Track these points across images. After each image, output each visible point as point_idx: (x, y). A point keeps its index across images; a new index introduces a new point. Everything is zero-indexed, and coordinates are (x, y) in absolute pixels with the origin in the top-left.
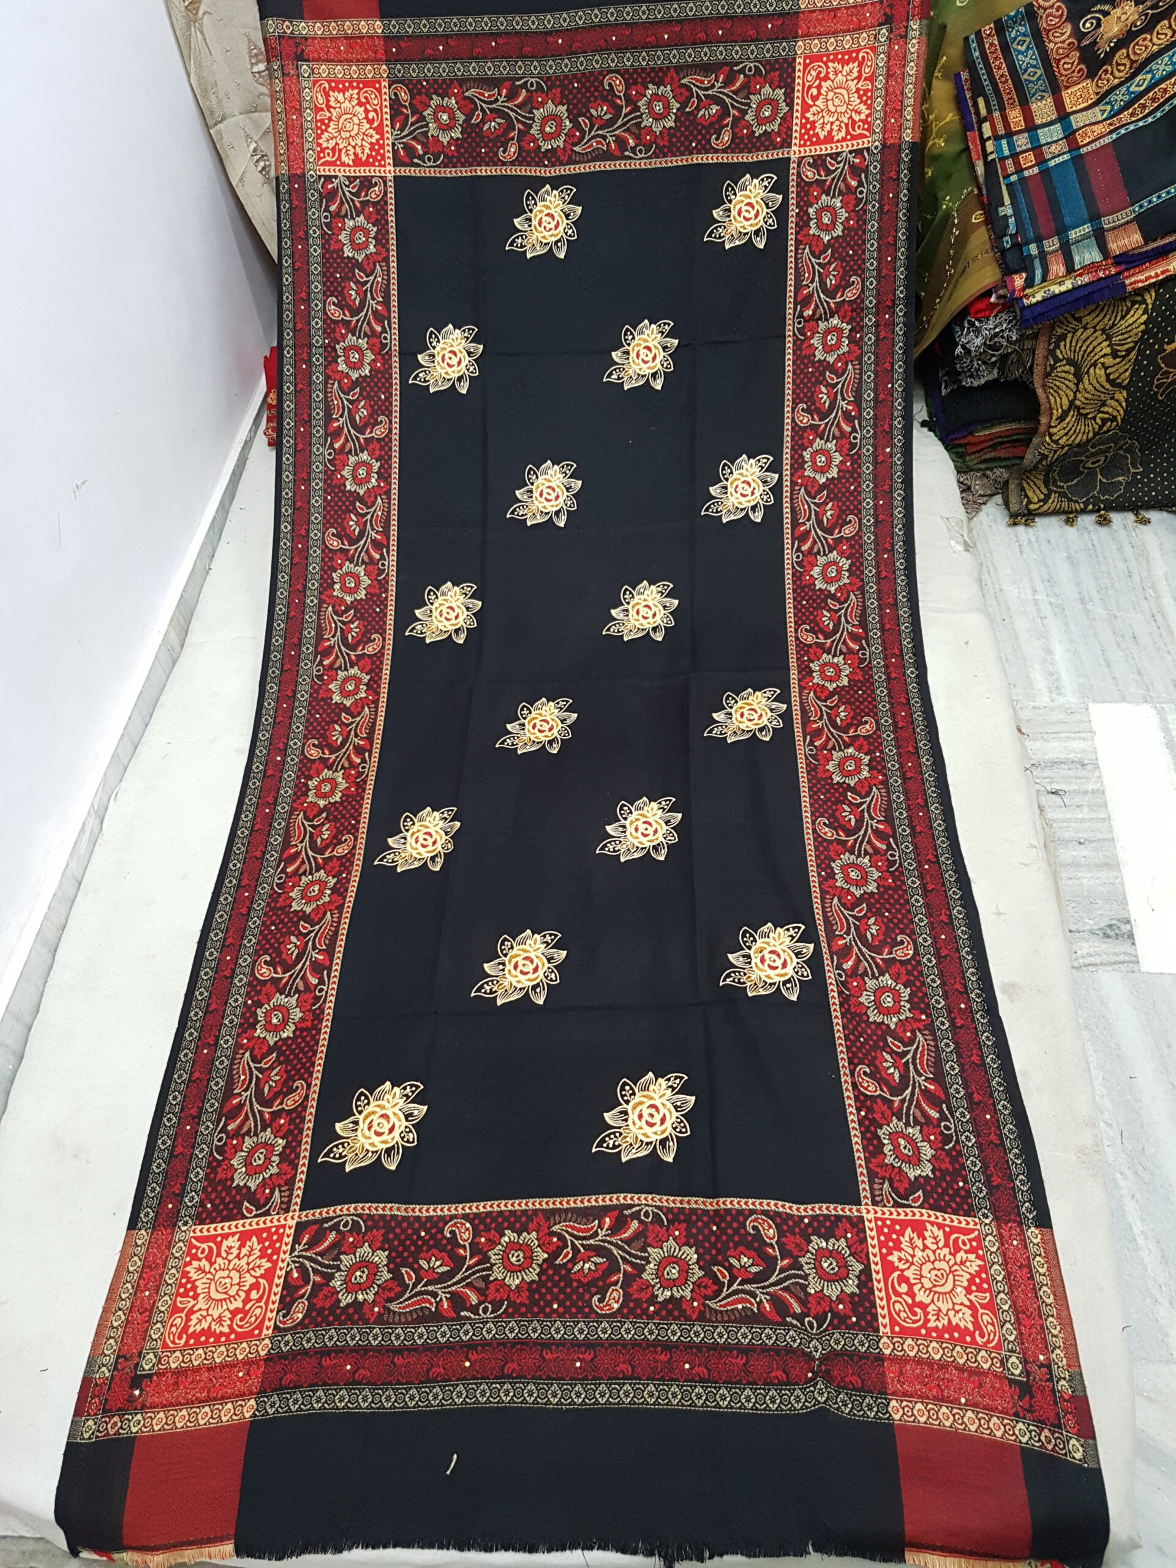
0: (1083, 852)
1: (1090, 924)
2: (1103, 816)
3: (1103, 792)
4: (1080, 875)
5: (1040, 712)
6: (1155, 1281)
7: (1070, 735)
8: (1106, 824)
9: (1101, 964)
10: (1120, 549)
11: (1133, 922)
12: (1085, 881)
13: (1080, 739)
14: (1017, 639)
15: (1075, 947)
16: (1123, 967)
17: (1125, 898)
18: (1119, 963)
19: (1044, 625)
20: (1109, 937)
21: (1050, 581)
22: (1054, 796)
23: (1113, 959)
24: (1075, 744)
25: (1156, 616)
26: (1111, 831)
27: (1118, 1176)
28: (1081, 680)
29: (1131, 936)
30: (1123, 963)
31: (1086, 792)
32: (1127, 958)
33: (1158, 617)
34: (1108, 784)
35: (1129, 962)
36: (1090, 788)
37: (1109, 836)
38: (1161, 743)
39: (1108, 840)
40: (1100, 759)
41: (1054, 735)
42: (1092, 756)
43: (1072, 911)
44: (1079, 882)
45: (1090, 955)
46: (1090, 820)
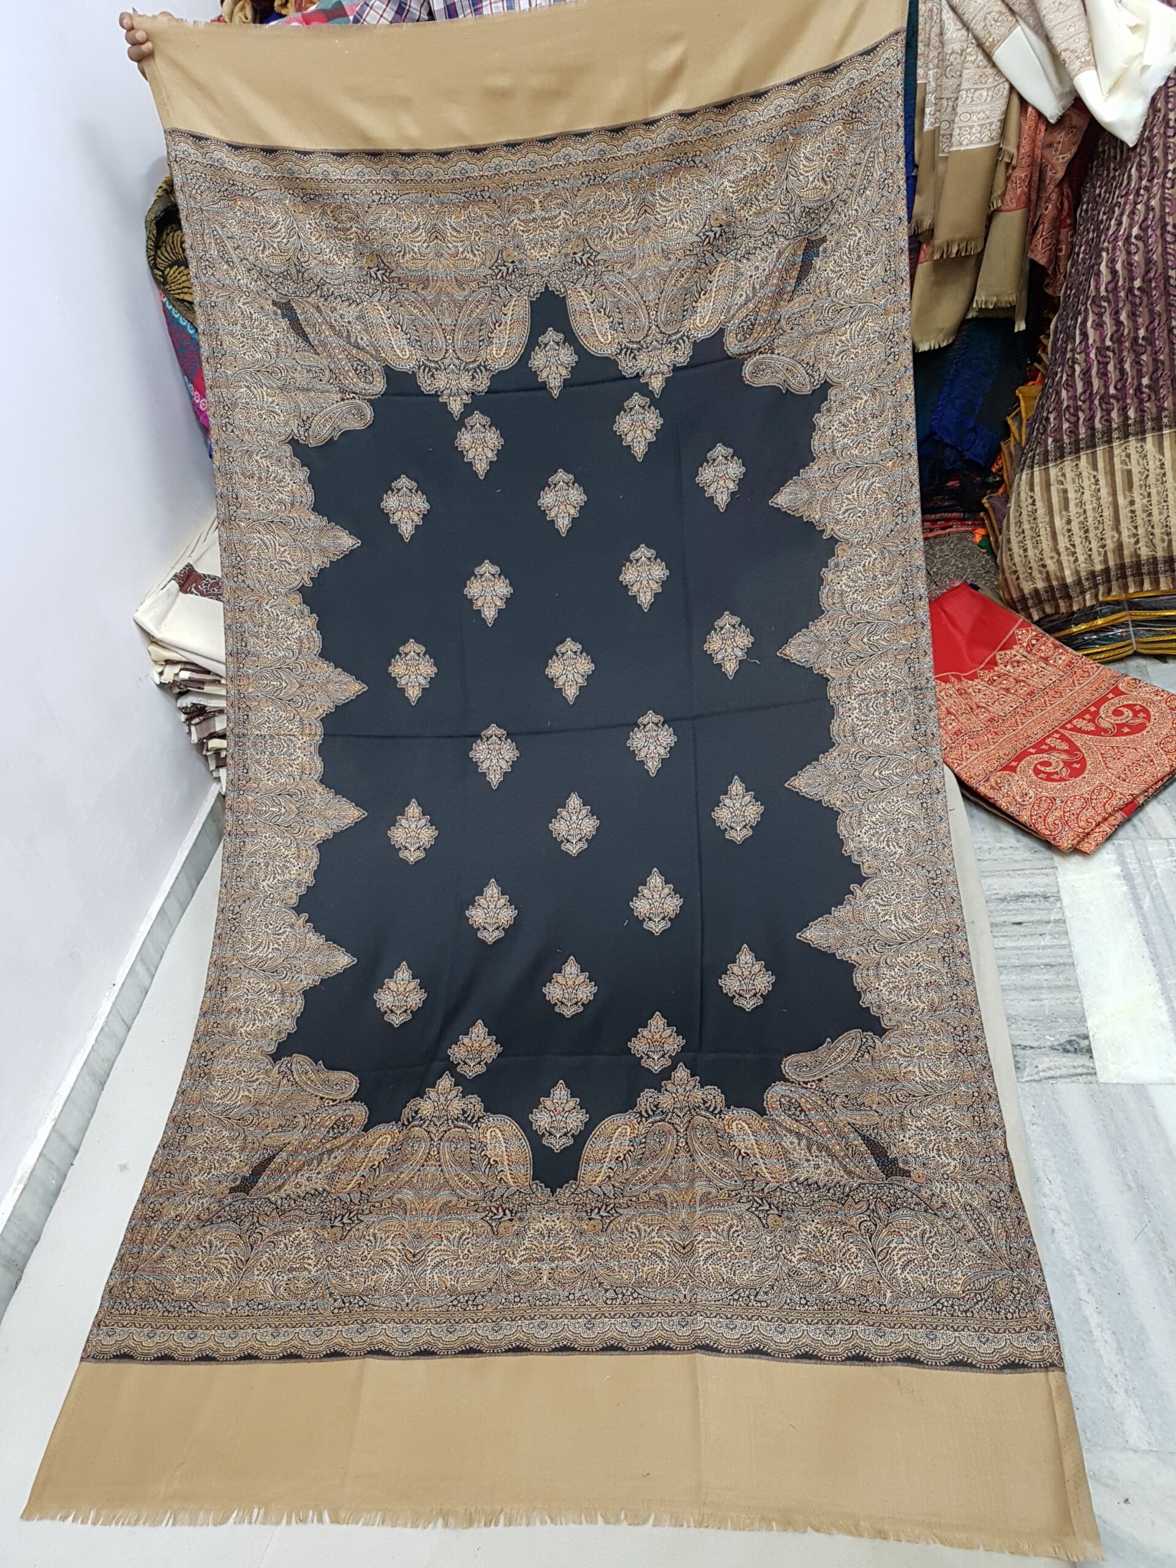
0: (1043, 977)
1: (1050, 1040)
2: (1064, 942)
3: (1065, 922)
4: (1042, 996)
5: (1007, 852)
6: (1111, 1370)
7: (1032, 871)
8: (1067, 950)
9: (1061, 1077)
11: (1091, 1038)
12: (1046, 1001)
13: (1043, 874)
15: (1036, 1062)
16: (1081, 1079)
17: (1084, 1016)
20: (1068, 1051)
22: (1015, 926)
23: (1072, 1071)
24: (1039, 879)
26: (1072, 956)
27: (1076, 1272)
29: (1089, 1050)
30: (1081, 1075)
31: (1048, 922)
32: (1085, 1071)
34: (1068, 914)
35: (1087, 1074)
36: (1052, 919)
37: (1070, 961)
38: (1119, 875)
39: (1069, 964)
40: (1062, 891)
41: (1018, 872)
42: (1055, 890)
43: (1034, 1030)
44: (1041, 1003)
45: (1050, 1069)
46: (1051, 947)
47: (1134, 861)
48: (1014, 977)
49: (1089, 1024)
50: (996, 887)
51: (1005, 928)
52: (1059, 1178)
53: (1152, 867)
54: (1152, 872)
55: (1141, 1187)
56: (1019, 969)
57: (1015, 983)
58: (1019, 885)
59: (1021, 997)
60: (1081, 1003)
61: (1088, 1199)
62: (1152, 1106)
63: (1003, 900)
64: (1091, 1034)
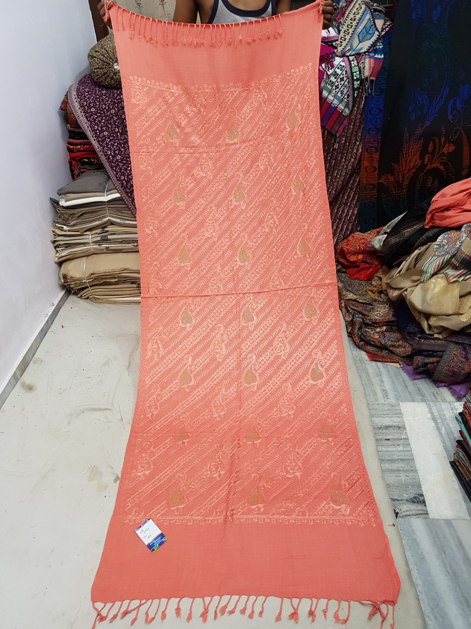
0: (401, 465)
1: (406, 496)
2: (408, 449)
3: (408, 439)
4: (401, 475)
5: (380, 406)
7: (393, 415)
8: (410, 453)
9: (412, 515)
12: (403, 477)
13: (397, 417)
14: (369, 376)
15: (400, 507)
16: (421, 516)
17: (420, 485)
18: (419, 514)
19: (380, 371)
20: (414, 502)
22: (387, 441)
23: (417, 512)
24: (396, 419)
26: (412, 456)
29: (424, 502)
30: (422, 514)
31: (401, 439)
32: (423, 512)
34: (409, 435)
35: (424, 514)
36: (403, 437)
37: (412, 458)
38: (430, 418)
39: (412, 460)
40: (406, 425)
41: (387, 415)
42: (403, 424)
43: (398, 491)
44: (400, 478)
45: (407, 511)
46: (403, 451)
47: (436, 411)
48: (387, 465)
49: (423, 489)
50: (377, 422)
51: (382, 442)
52: (416, 568)
53: (444, 415)
54: (444, 417)
55: (454, 574)
56: (389, 461)
57: (388, 468)
58: (387, 421)
59: (391, 475)
60: (419, 479)
61: (429, 579)
62: (455, 531)
63: (380, 428)
64: (424, 494)
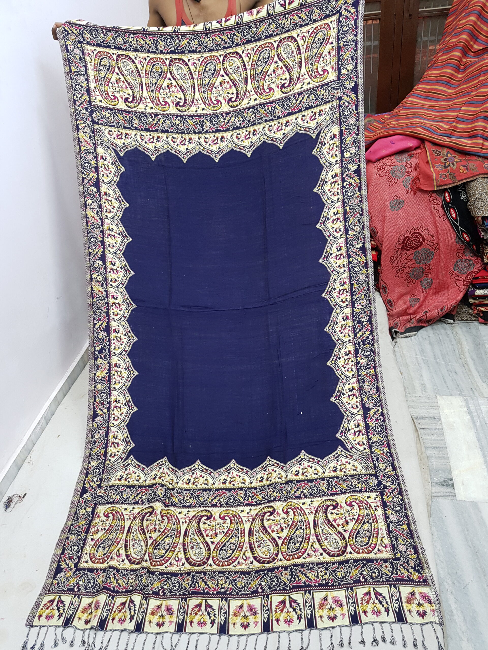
0: (433, 452)
1: (436, 480)
2: (442, 438)
3: (442, 429)
4: (432, 461)
5: (418, 398)
6: (461, 629)
7: (429, 407)
8: (443, 442)
9: (441, 496)
10: (451, 341)
12: (434, 463)
13: (434, 409)
16: (450, 498)
17: (451, 470)
18: (448, 496)
19: (419, 366)
20: (444, 485)
21: (423, 352)
22: (422, 430)
23: (445, 494)
24: (432, 411)
25: (464, 365)
26: (445, 444)
27: (445, 583)
28: (435, 387)
29: (453, 485)
31: (436, 429)
32: (451, 494)
33: (465, 365)
34: (444, 426)
35: (452, 496)
36: (437, 427)
37: (445, 446)
38: (466, 411)
39: (444, 448)
40: (441, 417)
41: (423, 407)
42: (438, 416)
44: (432, 463)
45: (436, 492)
46: (437, 440)
47: (473, 406)
49: (453, 474)
53: (480, 409)
54: (480, 411)
55: (475, 547)
58: (423, 412)
60: (449, 465)
61: (451, 551)
62: (481, 512)
63: (416, 418)
64: (453, 479)
